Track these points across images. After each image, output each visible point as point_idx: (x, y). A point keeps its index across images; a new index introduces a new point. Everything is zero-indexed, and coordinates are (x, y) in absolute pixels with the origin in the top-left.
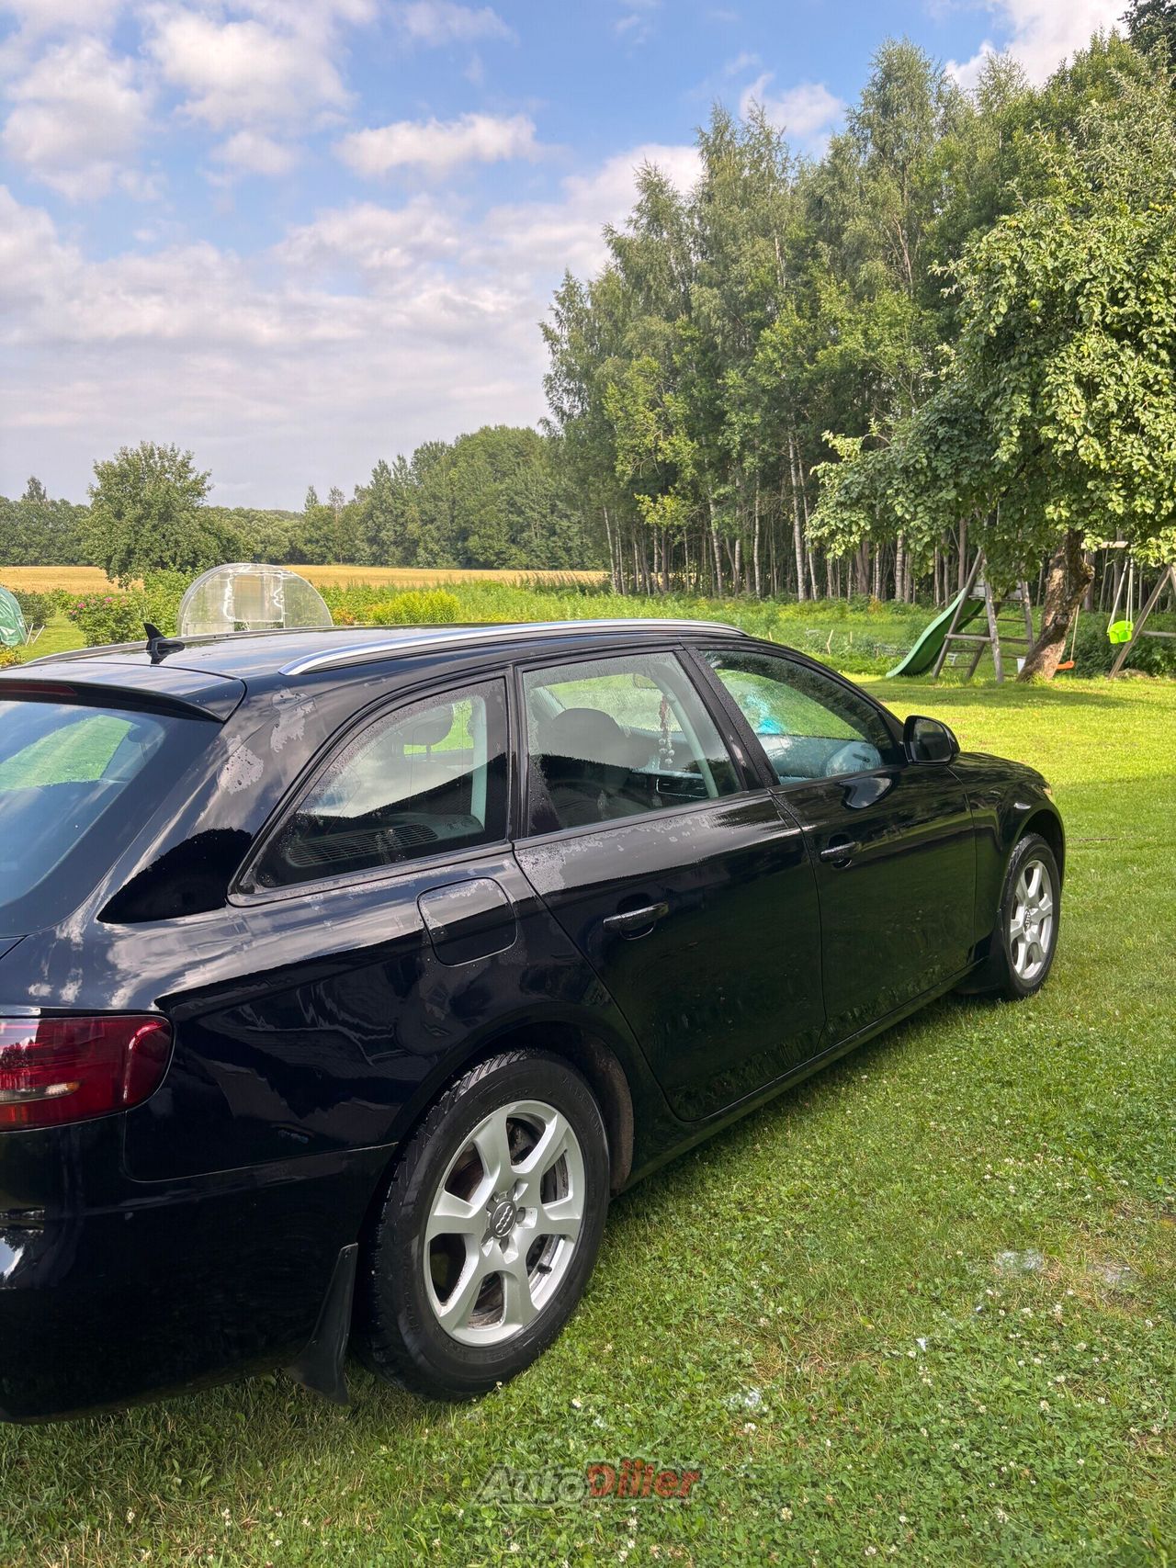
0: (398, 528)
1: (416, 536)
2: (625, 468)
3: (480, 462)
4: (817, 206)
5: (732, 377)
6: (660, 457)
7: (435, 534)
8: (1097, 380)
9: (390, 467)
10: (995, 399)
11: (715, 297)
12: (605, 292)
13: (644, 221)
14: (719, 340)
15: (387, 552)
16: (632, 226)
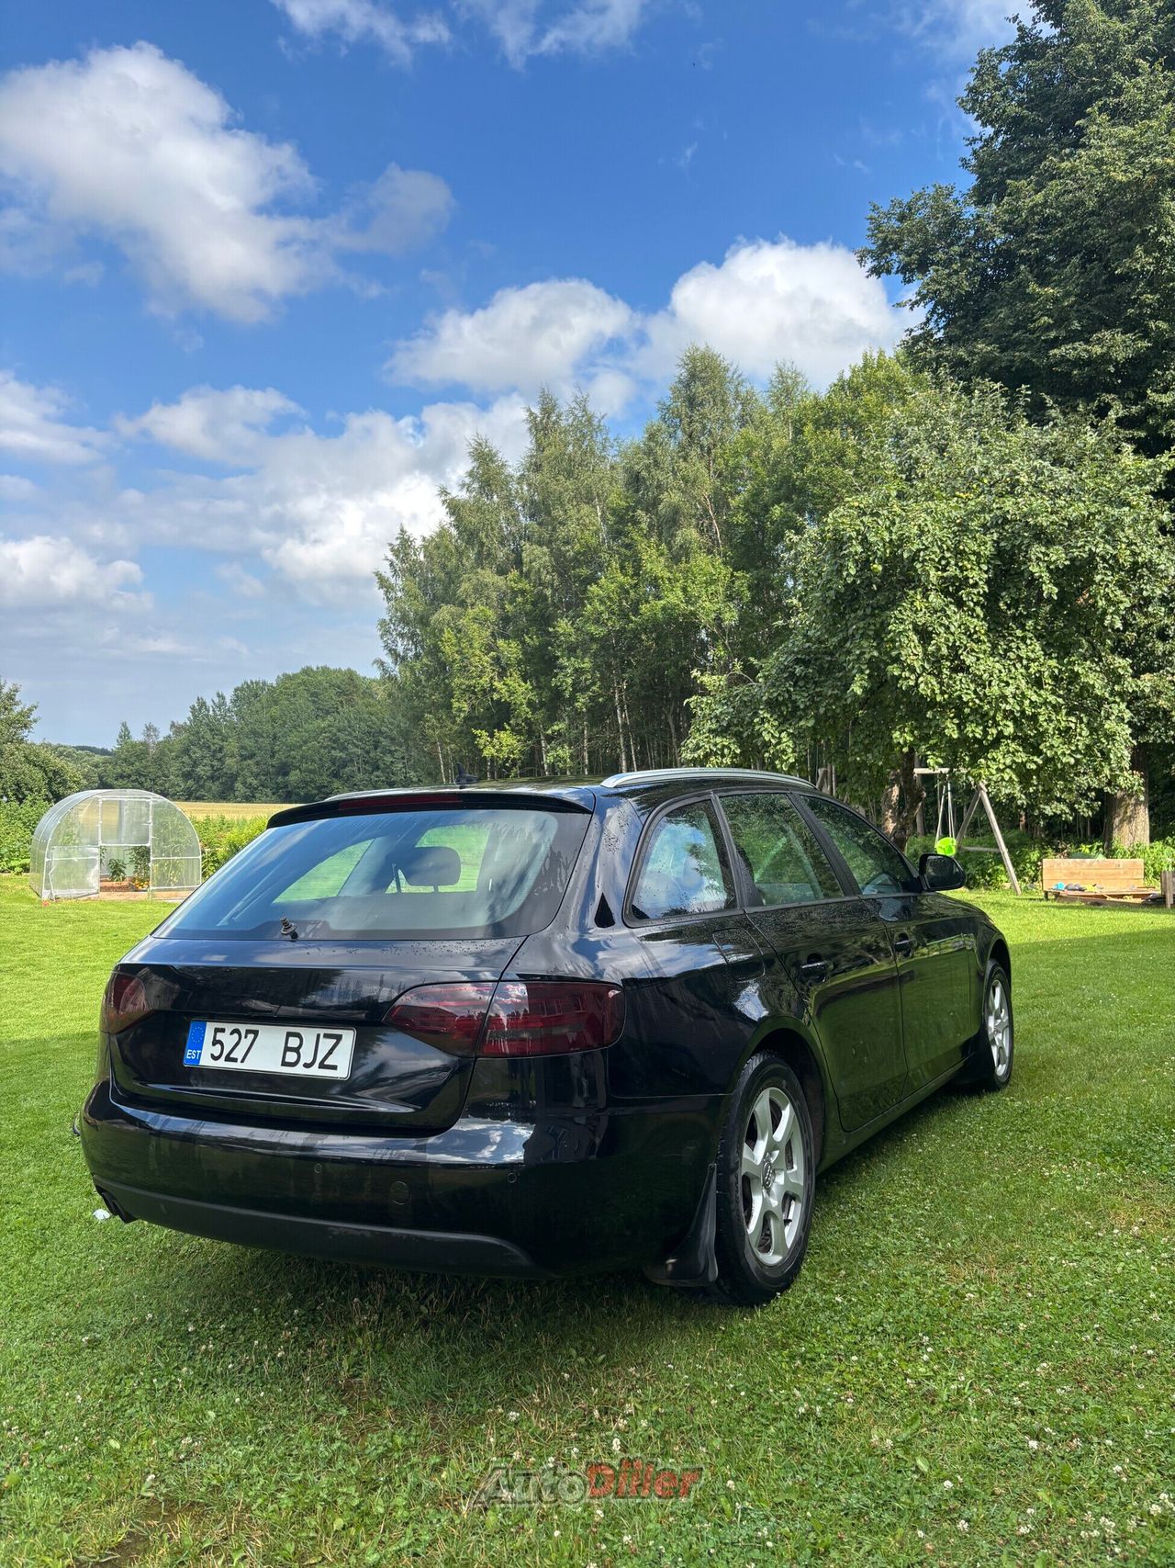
0: (215, 763)
1: (235, 769)
2: (462, 706)
3: (302, 701)
4: (635, 481)
5: (563, 626)
6: (496, 696)
7: (255, 769)
8: (930, 629)
9: (209, 704)
10: (845, 643)
11: (545, 554)
12: (437, 545)
13: (476, 485)
14: (548, 592)
15: (202, 787)
16: (465, 490)
